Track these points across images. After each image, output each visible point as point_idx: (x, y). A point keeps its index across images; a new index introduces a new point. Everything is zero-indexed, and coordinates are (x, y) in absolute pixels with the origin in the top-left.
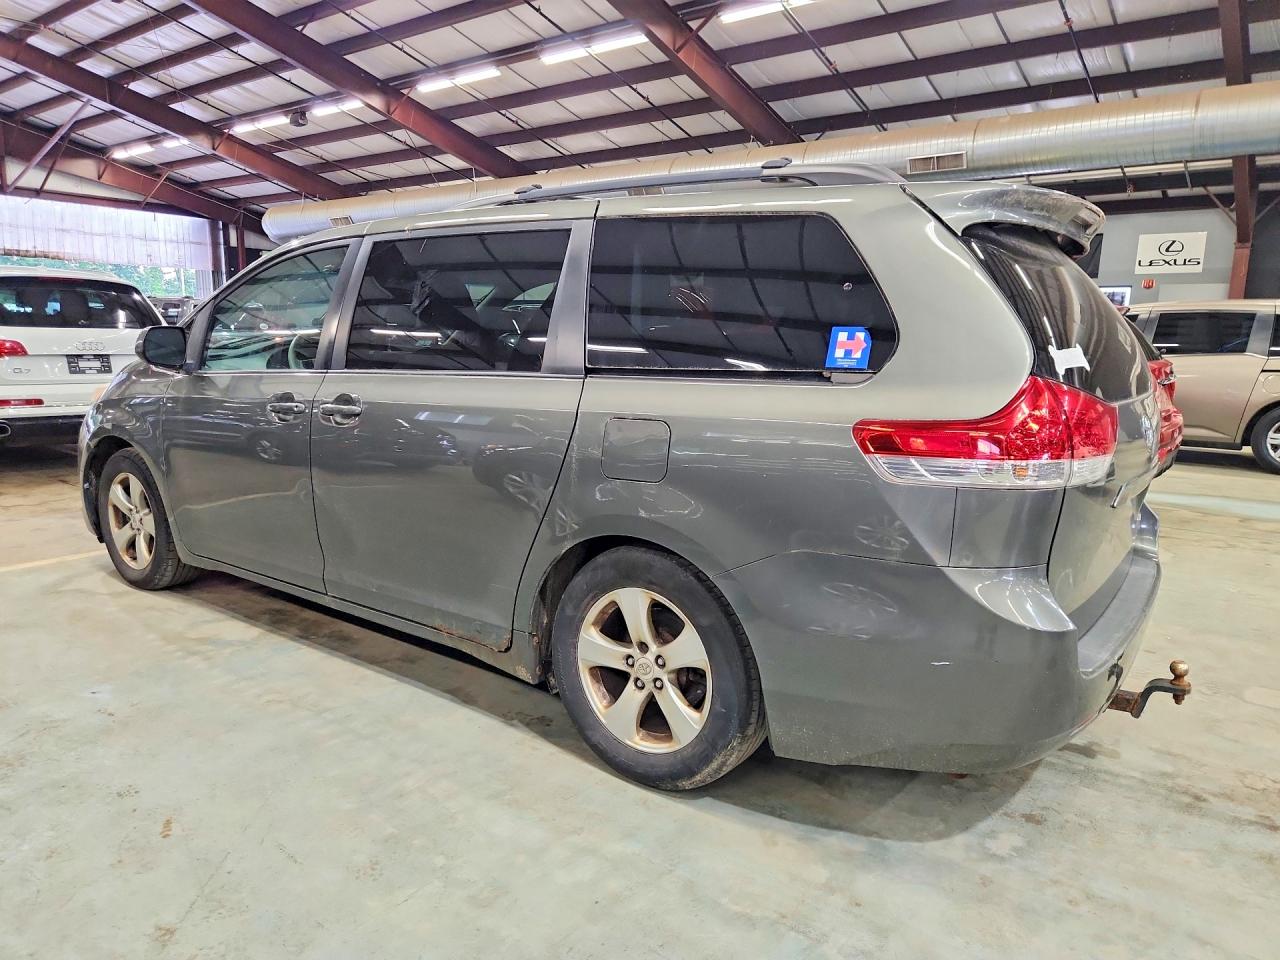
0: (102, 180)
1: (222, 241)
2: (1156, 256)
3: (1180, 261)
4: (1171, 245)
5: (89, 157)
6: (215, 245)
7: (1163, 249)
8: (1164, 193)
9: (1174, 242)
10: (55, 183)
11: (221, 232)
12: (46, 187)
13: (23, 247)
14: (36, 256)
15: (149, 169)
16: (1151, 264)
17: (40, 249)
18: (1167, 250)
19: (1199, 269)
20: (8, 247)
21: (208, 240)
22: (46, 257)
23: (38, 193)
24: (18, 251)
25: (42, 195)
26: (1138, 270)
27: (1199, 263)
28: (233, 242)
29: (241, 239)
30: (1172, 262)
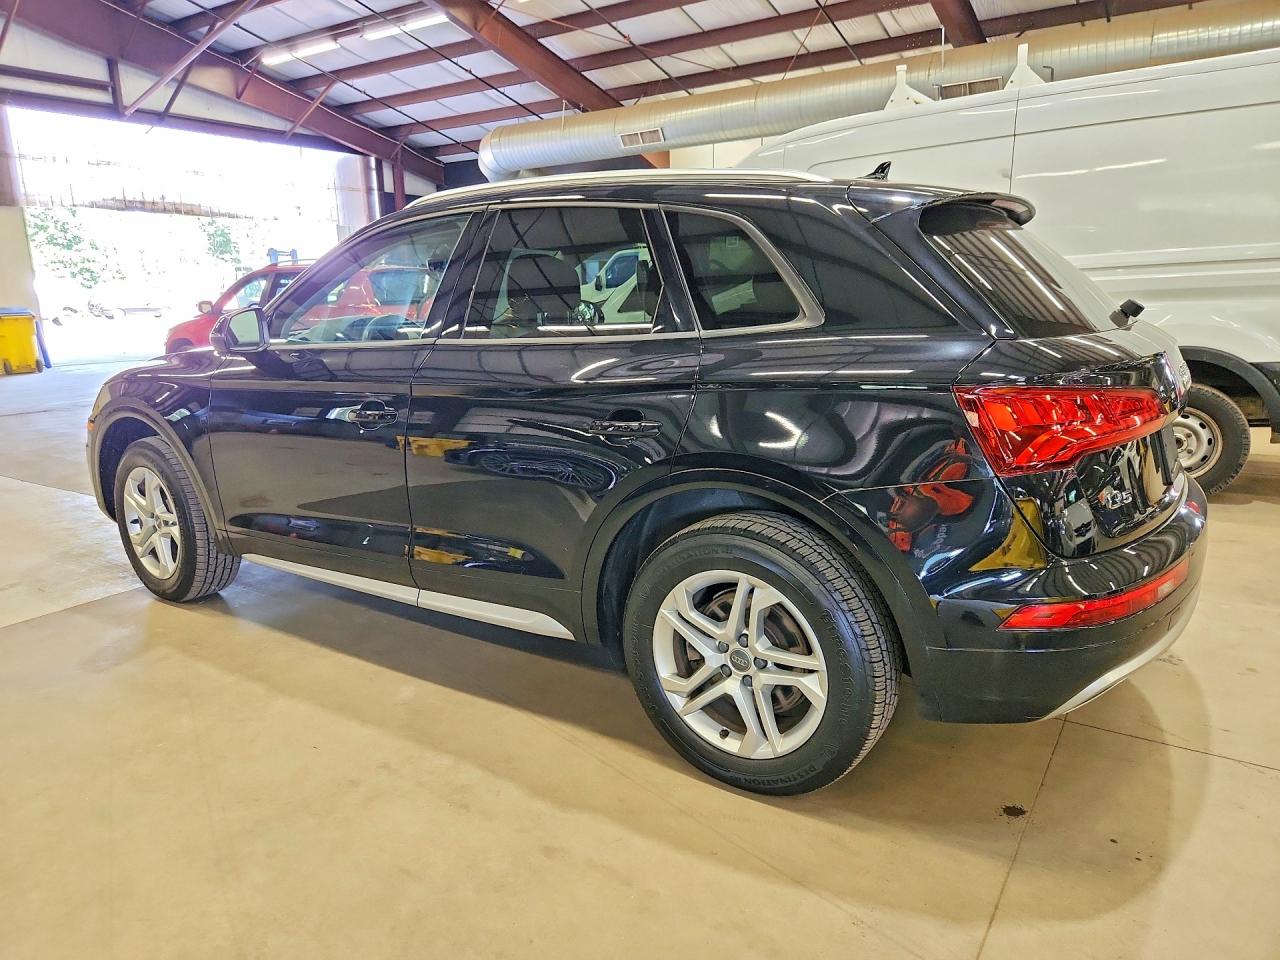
0: (241, 100)
1: (375, 185)
5: (225, 64)
6: (369, 190)
10: (185, 105)
11: (374, 174)
12: (174, 110)
13: (148, 198)
14: (165, 210)
15: (298, 84)
17: (169, 199)
20: (129, 198)
21: (360, 184)
22: (178, 211)
23: (163, 117)
24: (143, 203)
25: (167, 119)
28: (389, 187)
29: (399, 181)
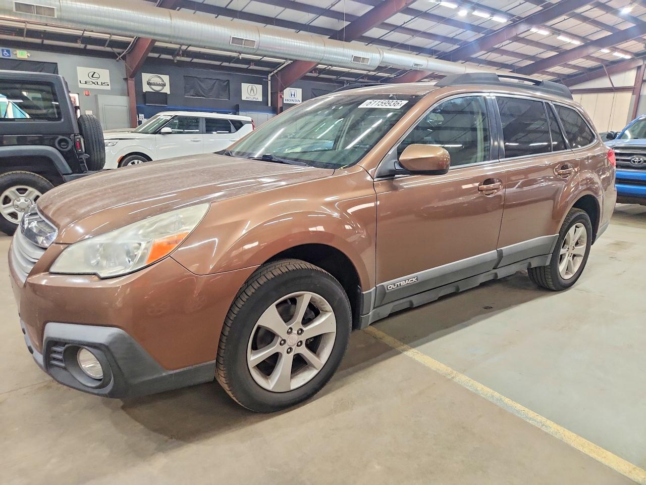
2: (88, 79)
3: (100, 83)
4: (93, 74)
7: (90, 76)
8: (86, 46)
9: (95, 73)
16: (86, 83)
18: (92, 76)
19: (109, 88)
26: (80, 86)
27: (108, 85)
30: (96, 83)
